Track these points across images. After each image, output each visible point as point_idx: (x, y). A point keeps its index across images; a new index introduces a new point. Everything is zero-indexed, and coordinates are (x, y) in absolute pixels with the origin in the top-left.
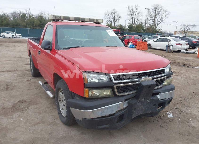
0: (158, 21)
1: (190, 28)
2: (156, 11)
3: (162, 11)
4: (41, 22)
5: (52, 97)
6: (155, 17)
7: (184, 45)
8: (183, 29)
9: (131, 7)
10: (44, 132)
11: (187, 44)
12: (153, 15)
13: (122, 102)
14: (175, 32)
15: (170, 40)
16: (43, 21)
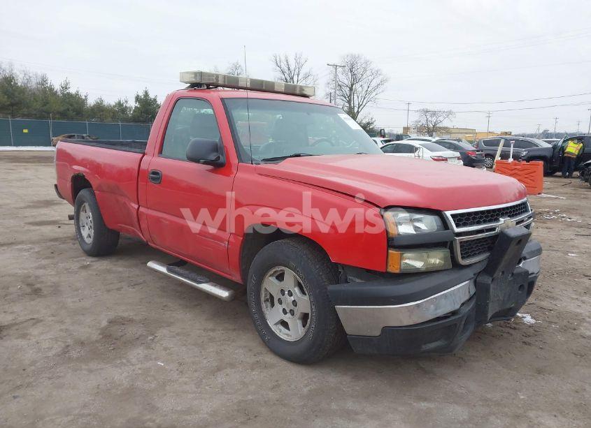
0: (360, 99)
1: (441, 118)
2: (351, 72)
3: (368, 73)
4: (8, 98)
5: (229, 297)
6: (351, 89)
7: (453, 160)
8: (423, 121)
9: (283, 59)
10: (254, 387)
11: (459, 159)
12: (346, 82)
13: (467, 282)
14: (404, 128)
15: (417, 149)
16: (16, 94)
